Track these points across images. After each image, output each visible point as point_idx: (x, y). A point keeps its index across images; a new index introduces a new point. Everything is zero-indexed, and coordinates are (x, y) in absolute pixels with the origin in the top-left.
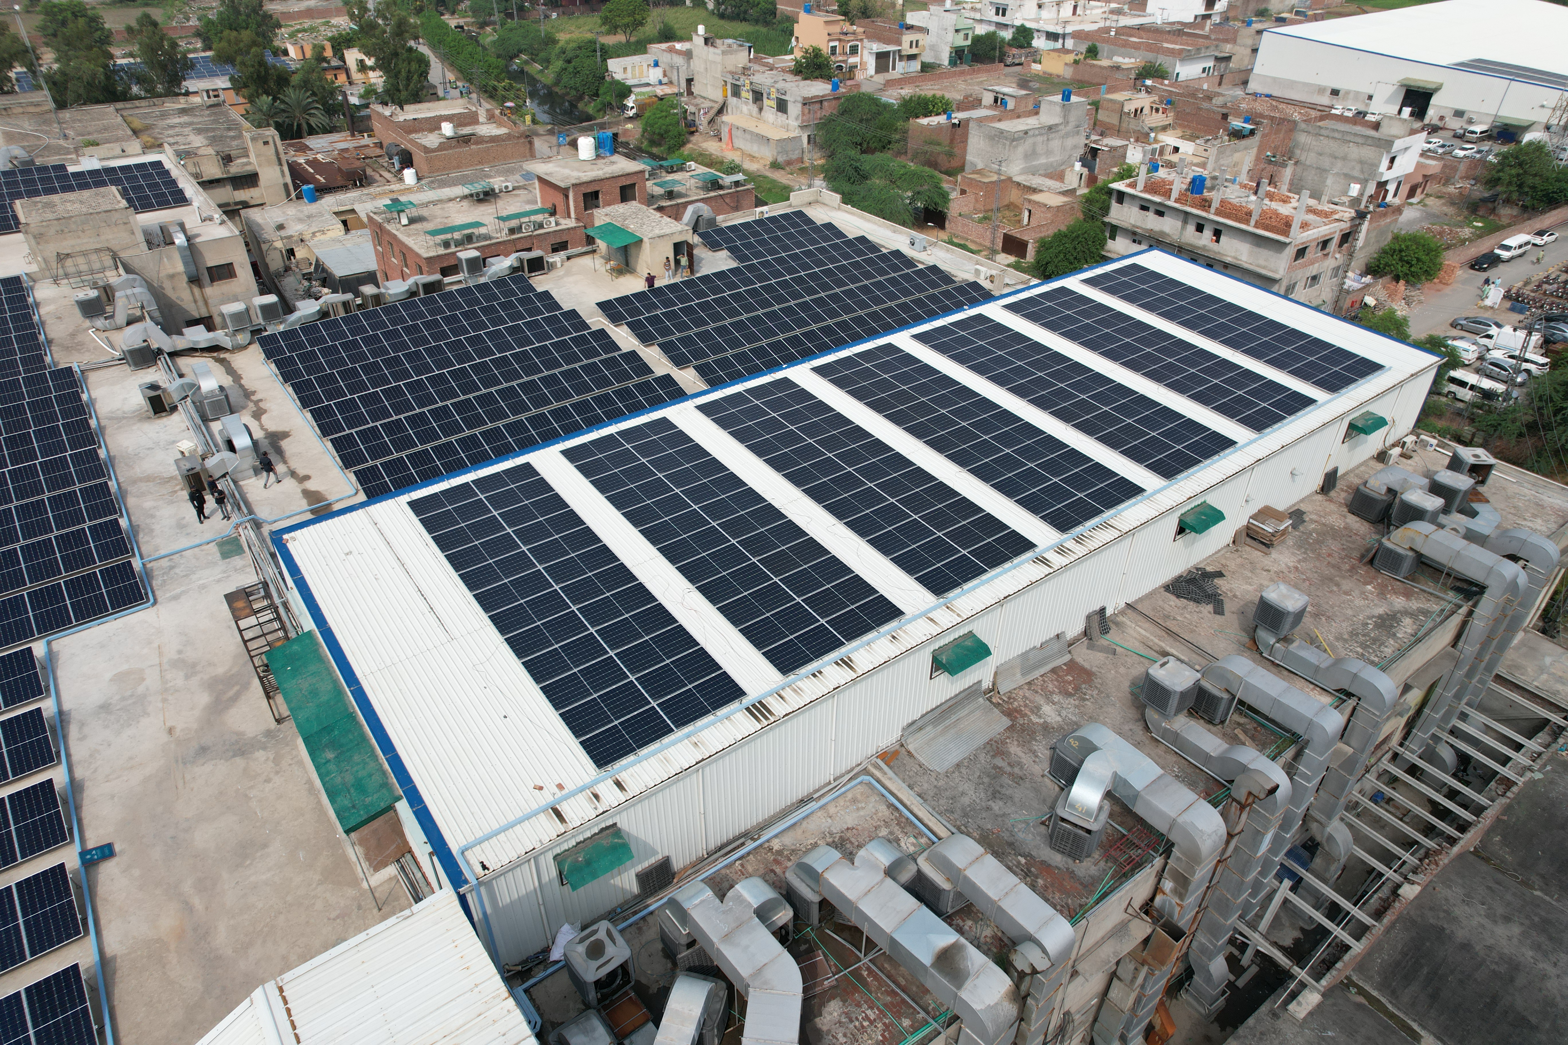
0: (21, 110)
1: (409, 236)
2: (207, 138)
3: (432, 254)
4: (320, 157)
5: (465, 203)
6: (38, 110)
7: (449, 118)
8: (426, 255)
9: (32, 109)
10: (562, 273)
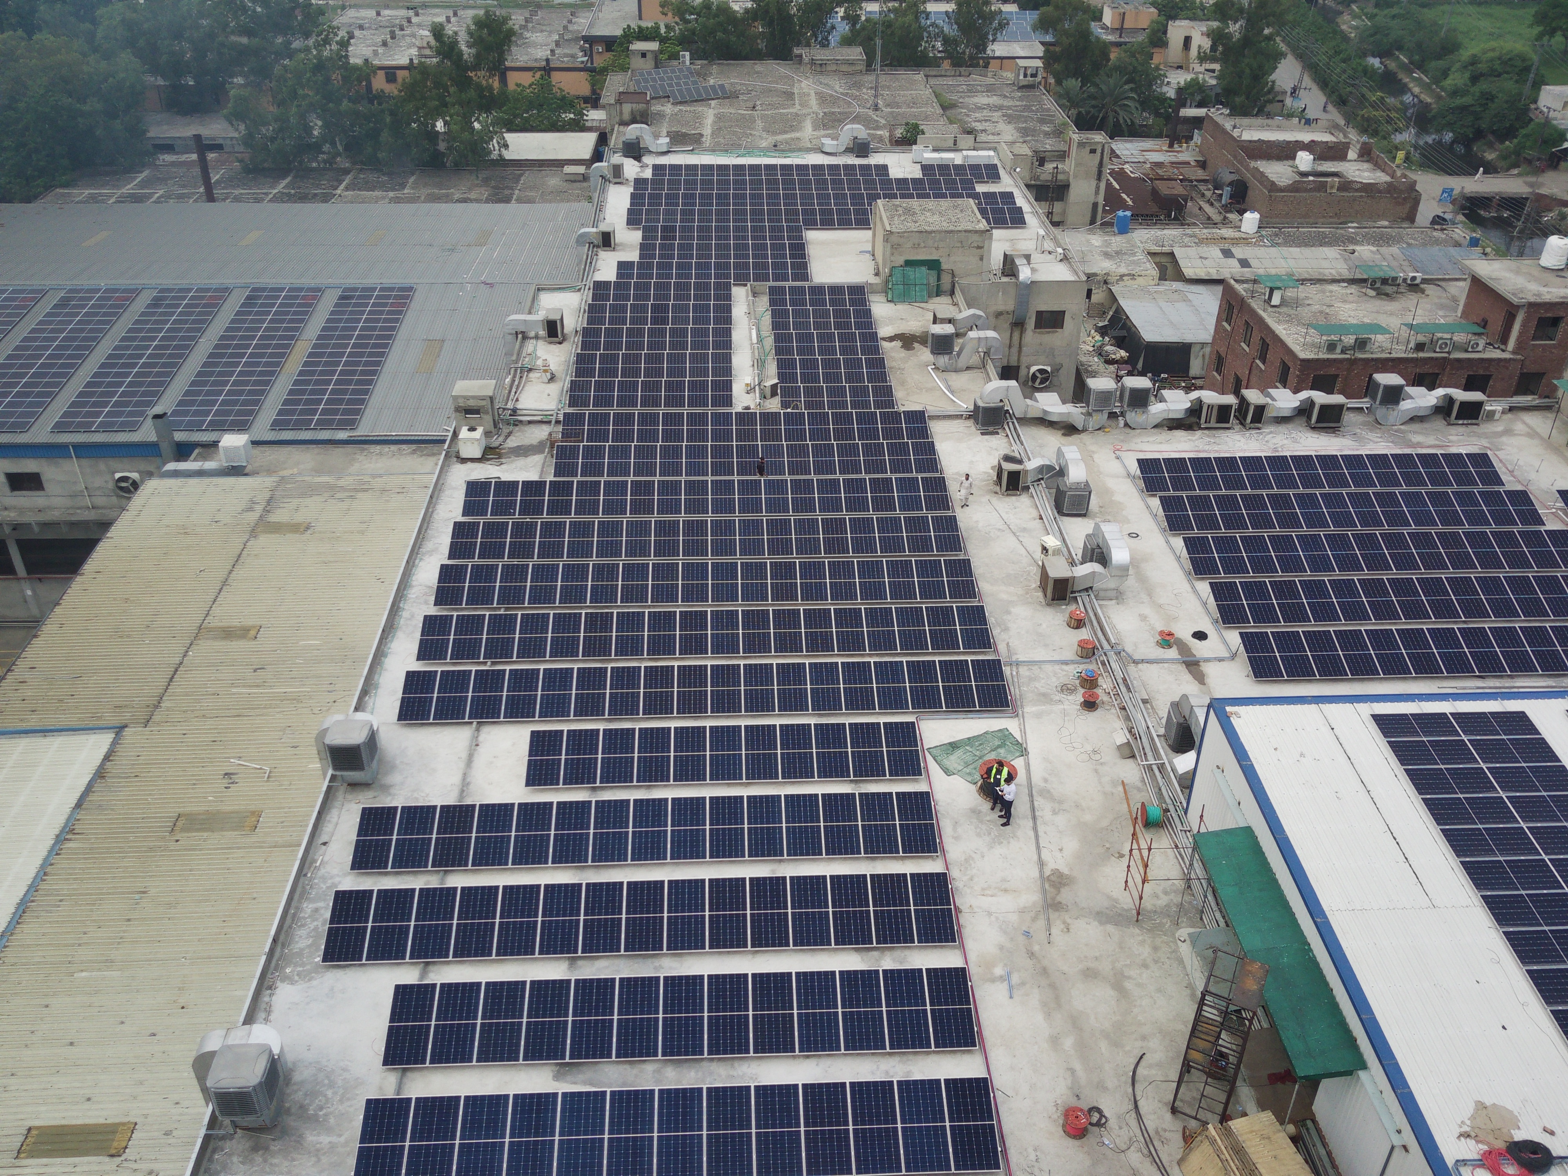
0: (834, 68)
1: (1279, 322)
2: (1019, 130)
3: (1311, 356)
4: (1128, 168)
5: (1353, 289)
6: (850, 69)
7: (1309, 147)
8: (1302, 355)
9: (844, 68)
10: (1500, 428)
